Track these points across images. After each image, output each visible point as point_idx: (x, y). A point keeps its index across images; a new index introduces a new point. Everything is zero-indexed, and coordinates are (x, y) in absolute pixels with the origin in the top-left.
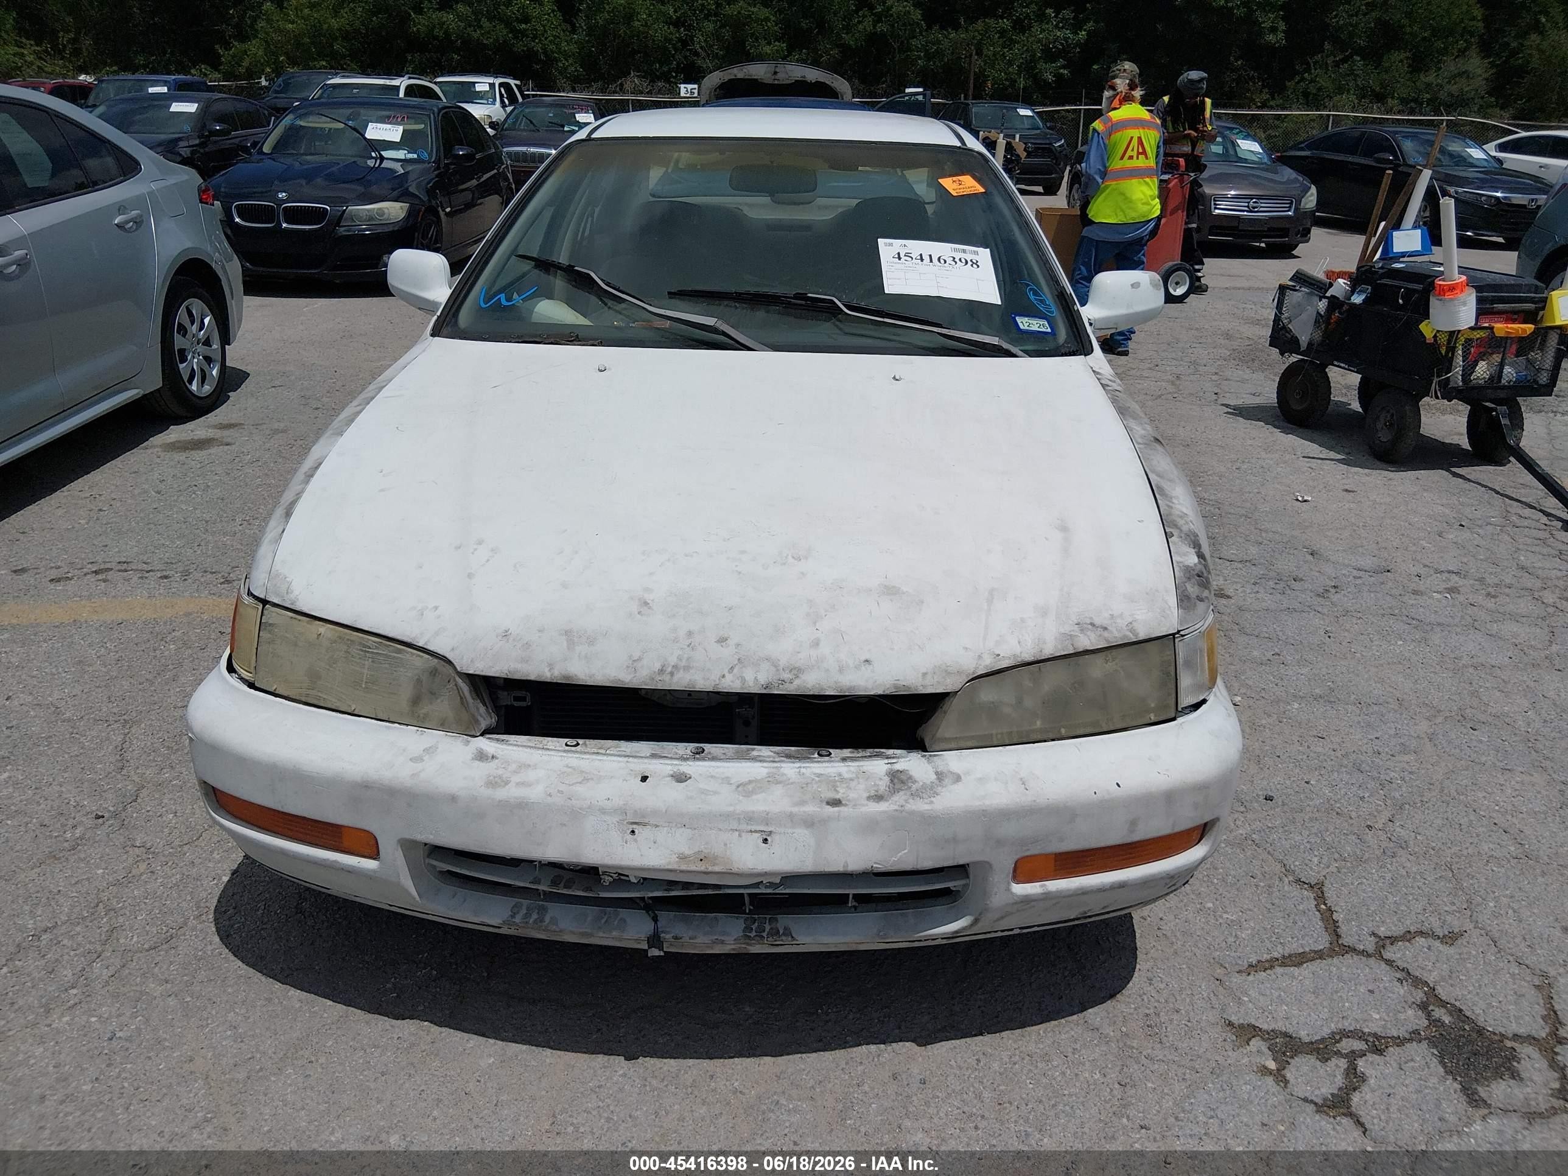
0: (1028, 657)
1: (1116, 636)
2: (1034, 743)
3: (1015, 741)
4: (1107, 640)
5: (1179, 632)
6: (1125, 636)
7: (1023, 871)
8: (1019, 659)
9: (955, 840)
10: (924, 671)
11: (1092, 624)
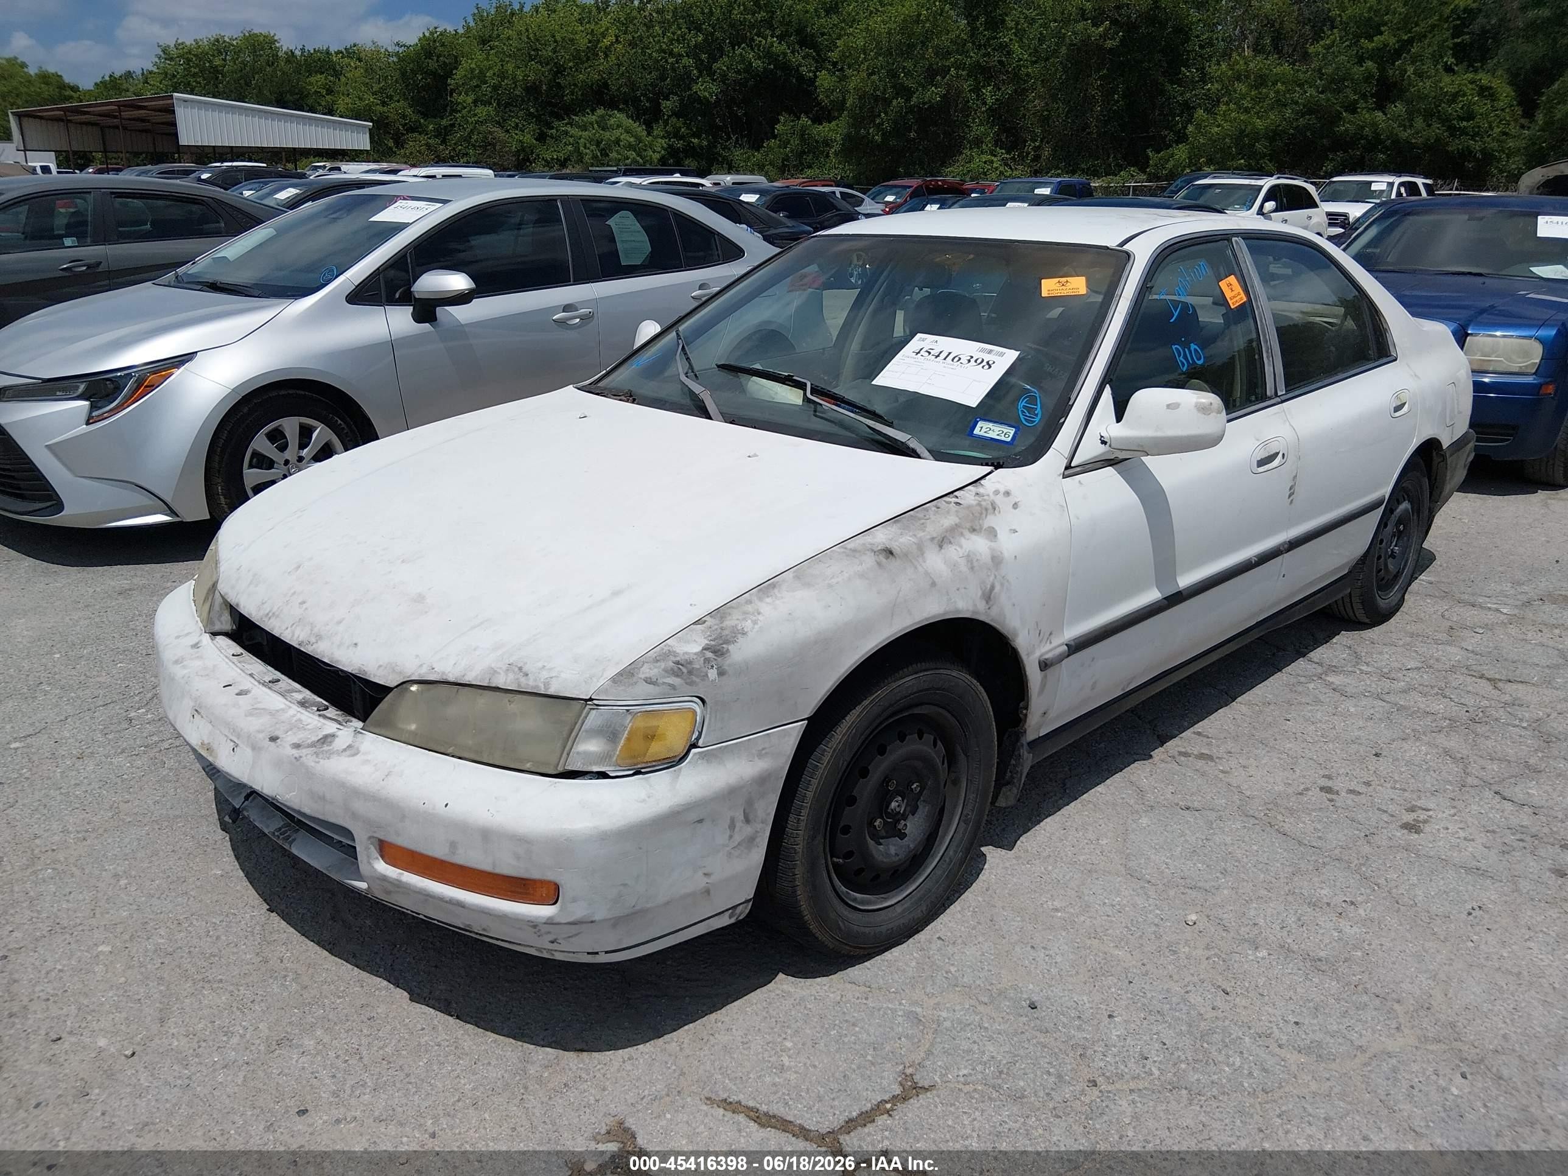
0: (451, 679)
1: (528, 684)
2: (430, 750)
3: (416, 744)
4: (519, 685)
5: (591, 699)
6: (537, 687)
7: (387, 850)
8: (445, 677)
9: (323, 798)
10: (381, 663)
11: (520, 669)
